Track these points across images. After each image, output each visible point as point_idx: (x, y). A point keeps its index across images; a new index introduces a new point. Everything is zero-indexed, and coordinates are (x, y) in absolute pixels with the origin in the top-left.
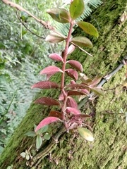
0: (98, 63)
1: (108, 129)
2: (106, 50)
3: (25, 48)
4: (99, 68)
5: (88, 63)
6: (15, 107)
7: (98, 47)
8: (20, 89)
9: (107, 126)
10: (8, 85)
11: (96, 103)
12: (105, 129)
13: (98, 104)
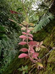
0: (50, 41)
1: (51, 70)
2: (53, 36)
3: (14, 26)
4: (50, 43)
5: (46, 41)
6: (7, 52)
7: (50, 35)
8: (10, 43)
9: (51, 69)
10: (5, 42)
11: (48, 58)
12: (50, 70)
13: (49, 59)
